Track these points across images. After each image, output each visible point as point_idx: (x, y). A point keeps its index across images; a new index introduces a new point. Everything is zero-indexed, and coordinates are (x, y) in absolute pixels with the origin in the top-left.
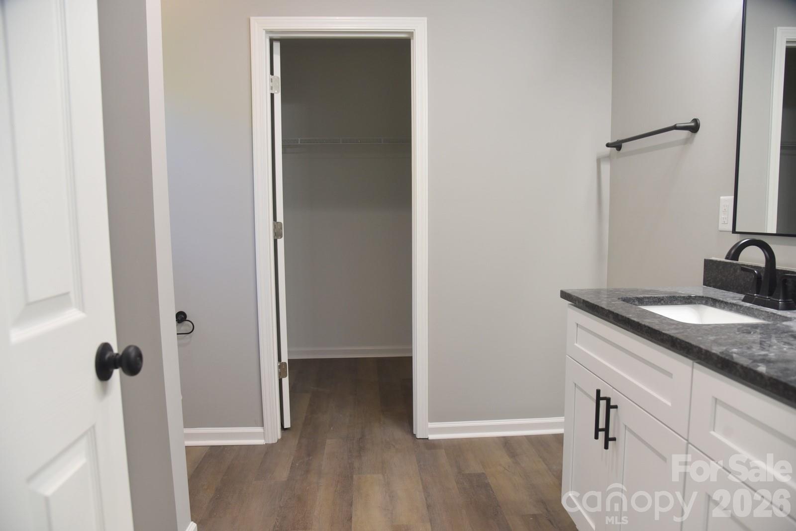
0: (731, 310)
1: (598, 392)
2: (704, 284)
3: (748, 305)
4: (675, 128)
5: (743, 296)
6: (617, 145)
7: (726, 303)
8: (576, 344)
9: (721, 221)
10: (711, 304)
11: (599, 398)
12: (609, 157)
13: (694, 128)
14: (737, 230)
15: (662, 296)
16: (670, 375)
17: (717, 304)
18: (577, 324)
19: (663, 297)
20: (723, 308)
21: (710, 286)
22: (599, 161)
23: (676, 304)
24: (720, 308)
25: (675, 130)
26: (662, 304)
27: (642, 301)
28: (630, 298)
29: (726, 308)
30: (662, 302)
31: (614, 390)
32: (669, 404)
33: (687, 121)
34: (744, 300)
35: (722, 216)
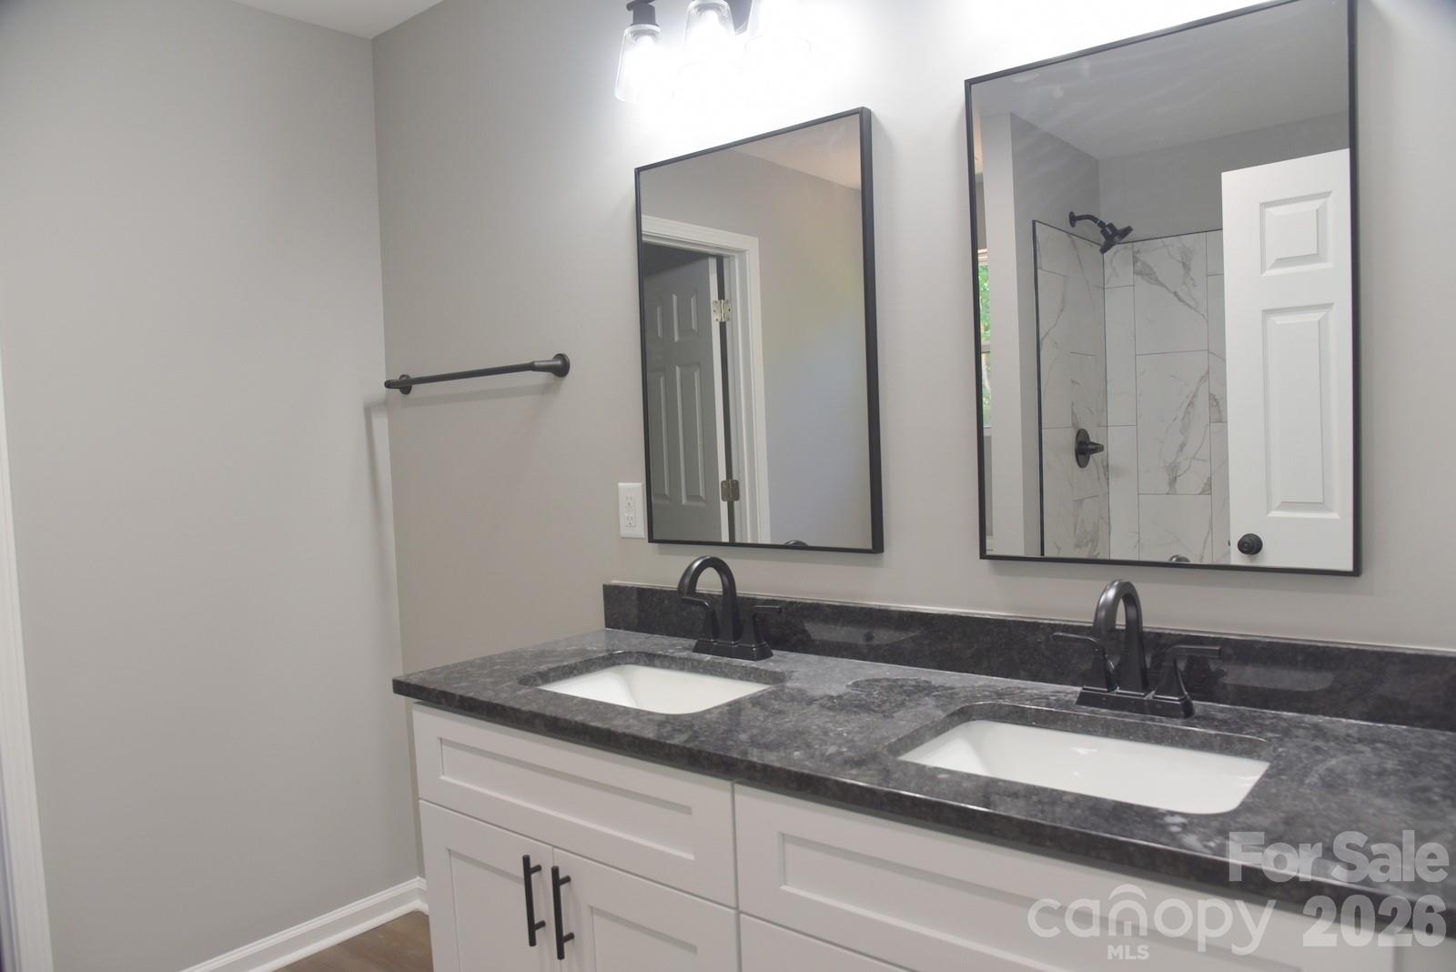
0: (682, 669)
1: (526, 860)
2: (608, 625)
3: (708, 657)
4: (531, 367)
5: (693, 642)
6: (404, 385)
7: (673, 659)
8: (442, 777)
9: (623, 522)
10: (645, 662)
11: (529, 869)
12: (385, 405)
13: (560, 368)
14: (655, 538)
15: (574, 661)
16: (687, 810)
17: (657, 662)
18: (441, 739)
19: (576, 663)
20: (669, 667)
21: (619, 628)
22: (368, 411)
23: (594, 671)
24: (663, 667)
25: (530, 372)
26: (575, 675)
27: (547, 677)
28: (528, 676)
29: (673, 666)
30: (575, 671)
31: (556, 850)
32: (691, 857)
33: (545, 356)
34: (697, 649)
35: (624, 514)
